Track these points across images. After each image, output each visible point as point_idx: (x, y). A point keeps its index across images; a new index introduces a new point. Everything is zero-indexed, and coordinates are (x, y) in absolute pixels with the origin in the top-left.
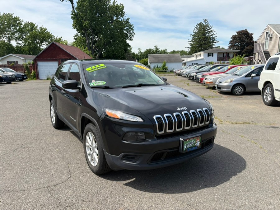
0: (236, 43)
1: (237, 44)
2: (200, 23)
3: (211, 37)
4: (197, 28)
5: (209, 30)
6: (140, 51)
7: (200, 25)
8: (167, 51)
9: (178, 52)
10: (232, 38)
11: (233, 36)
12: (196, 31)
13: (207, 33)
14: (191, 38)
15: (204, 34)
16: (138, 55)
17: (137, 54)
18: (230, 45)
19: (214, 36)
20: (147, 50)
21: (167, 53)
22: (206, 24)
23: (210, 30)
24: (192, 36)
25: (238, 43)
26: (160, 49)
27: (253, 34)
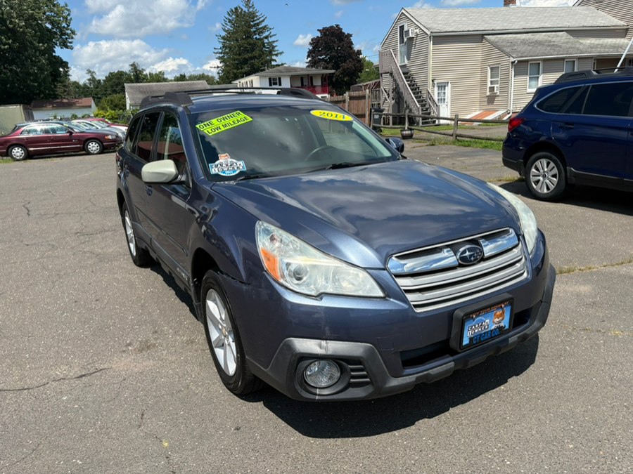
0: (320, 56)
1: (323, 57)
2: (236, 9)
3: (266, 41)
4: (230, 21)
5: (258, 24)
6: (93, 77)
7: (236, 11)
8: (165, 76)
9: (192, 78)
10: (311, 44)
11: (312, 40)
12: (228, 27)
13: (255, 32)
14: (221, 46)
15: (249, 36)
16: (88, 88)
17: (85, 85)
18: (309, 59)
19: (271, 40)
20: (111, 73)
21: (165, 80)
22: (251, 10)
23: (260, 26)
24: (222, 41)
25: (324, 54)
26: (147, 72)
27: (351, 36)
